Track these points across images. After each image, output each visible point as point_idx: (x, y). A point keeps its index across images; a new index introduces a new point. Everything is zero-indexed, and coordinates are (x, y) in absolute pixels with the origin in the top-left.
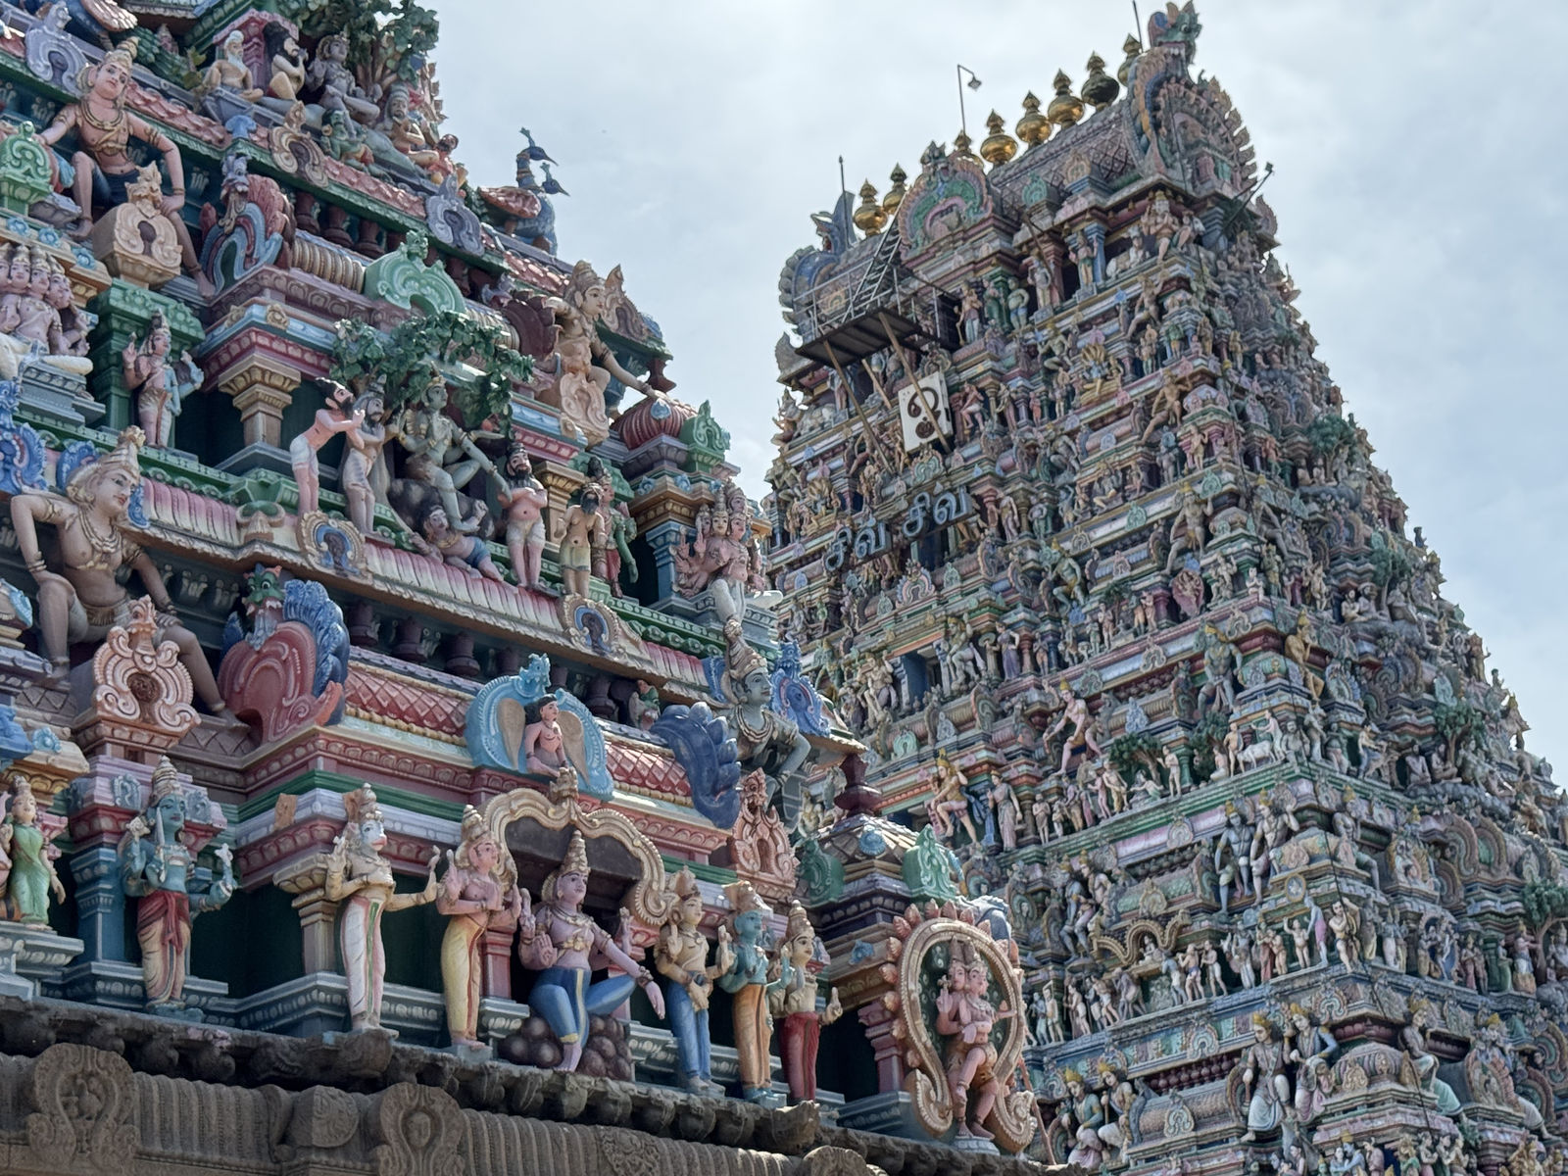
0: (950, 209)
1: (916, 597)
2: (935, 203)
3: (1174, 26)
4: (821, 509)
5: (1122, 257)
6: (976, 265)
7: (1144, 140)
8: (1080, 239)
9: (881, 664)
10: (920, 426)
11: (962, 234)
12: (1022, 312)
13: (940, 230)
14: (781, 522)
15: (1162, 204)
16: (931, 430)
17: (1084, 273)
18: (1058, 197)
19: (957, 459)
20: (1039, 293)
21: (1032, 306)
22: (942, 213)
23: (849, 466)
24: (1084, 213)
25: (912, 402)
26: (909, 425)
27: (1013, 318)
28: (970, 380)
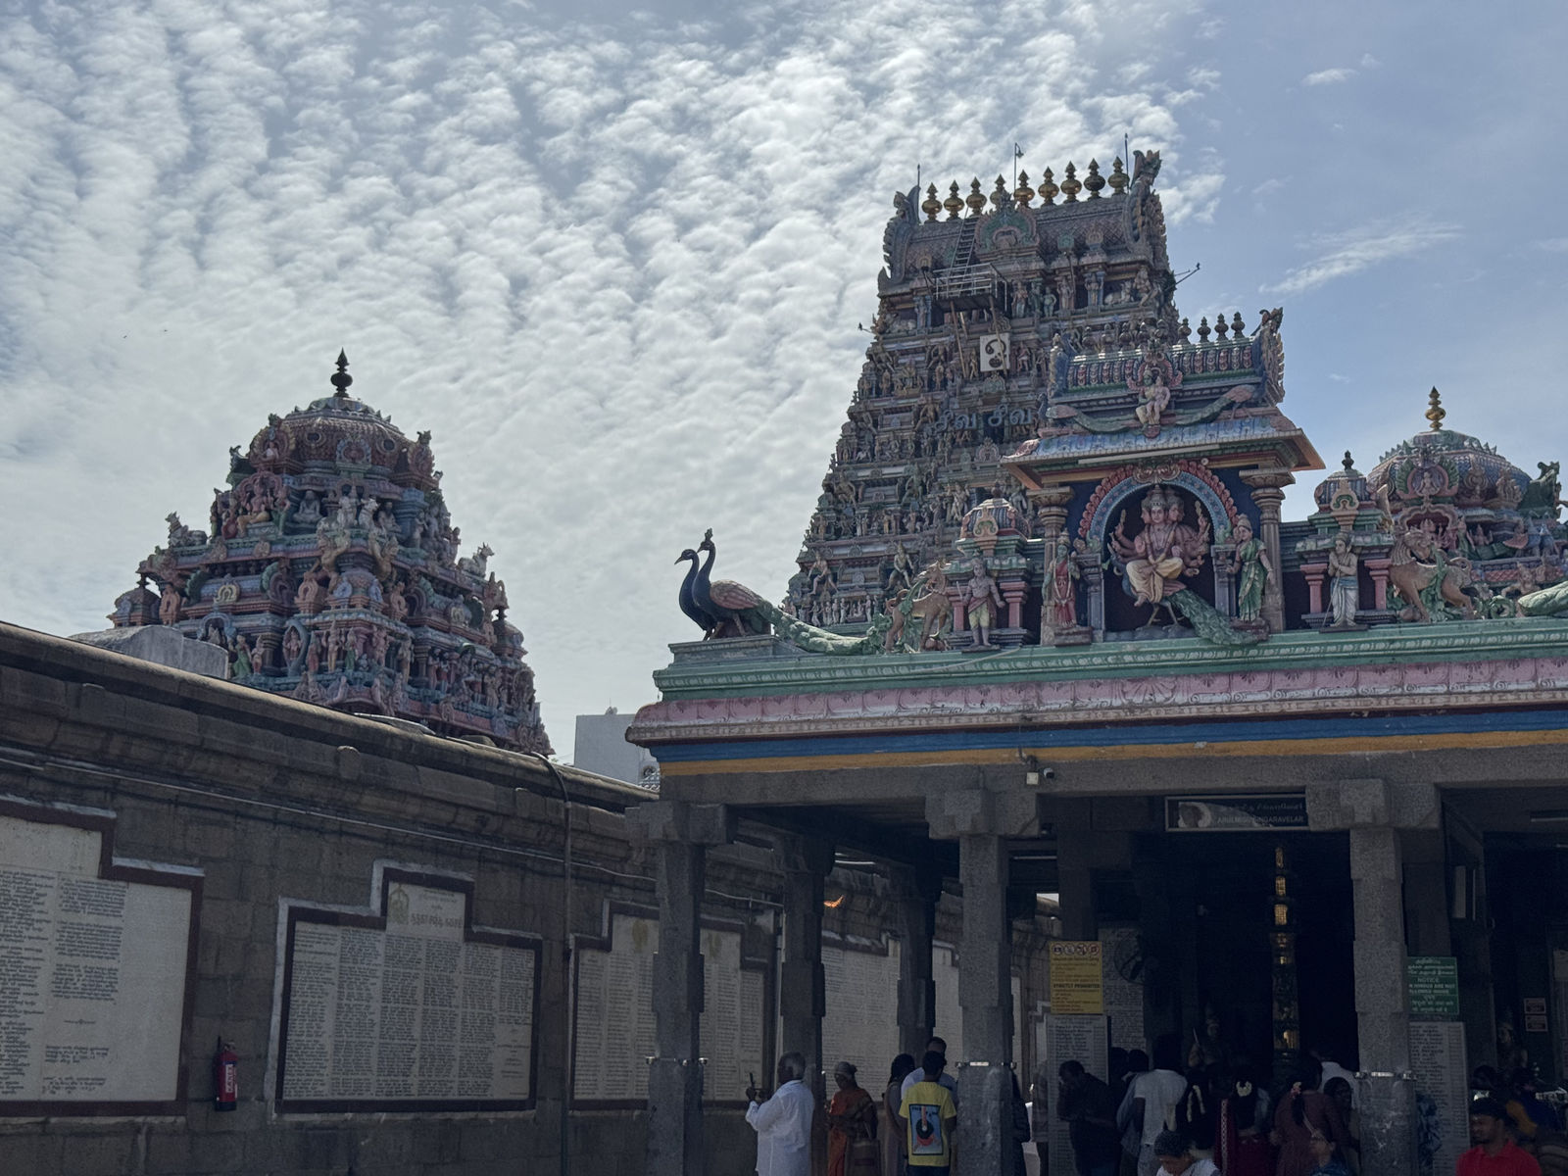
0: (1009, 233)
1: (988, 459)
2: (1001, 226)
3: (1149, 164)
4: (909, 383)
5: (1117, 295)
6: (1026, 272)
7: (1136, 232)
8: (1093, 278)
9: (963, 489)
10: (992, 360)
11: (1017, 252)
12: (1052, 308)
13: (1004, 243)
14: (877, 382)
15: (1144, 274)
16: (999, 364)
17: (1092, 298)
18: (1080, 249)
19: (1014, 385)
20: (1063, 300)
21: (1057, 307)
22: (1004, 233)
23: (929, 363)
24: (1098, 264)
25: (988, 345)
26: (985, 358)
27: (1046, 310)
28: (1024, 342)
